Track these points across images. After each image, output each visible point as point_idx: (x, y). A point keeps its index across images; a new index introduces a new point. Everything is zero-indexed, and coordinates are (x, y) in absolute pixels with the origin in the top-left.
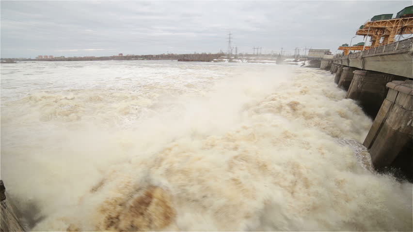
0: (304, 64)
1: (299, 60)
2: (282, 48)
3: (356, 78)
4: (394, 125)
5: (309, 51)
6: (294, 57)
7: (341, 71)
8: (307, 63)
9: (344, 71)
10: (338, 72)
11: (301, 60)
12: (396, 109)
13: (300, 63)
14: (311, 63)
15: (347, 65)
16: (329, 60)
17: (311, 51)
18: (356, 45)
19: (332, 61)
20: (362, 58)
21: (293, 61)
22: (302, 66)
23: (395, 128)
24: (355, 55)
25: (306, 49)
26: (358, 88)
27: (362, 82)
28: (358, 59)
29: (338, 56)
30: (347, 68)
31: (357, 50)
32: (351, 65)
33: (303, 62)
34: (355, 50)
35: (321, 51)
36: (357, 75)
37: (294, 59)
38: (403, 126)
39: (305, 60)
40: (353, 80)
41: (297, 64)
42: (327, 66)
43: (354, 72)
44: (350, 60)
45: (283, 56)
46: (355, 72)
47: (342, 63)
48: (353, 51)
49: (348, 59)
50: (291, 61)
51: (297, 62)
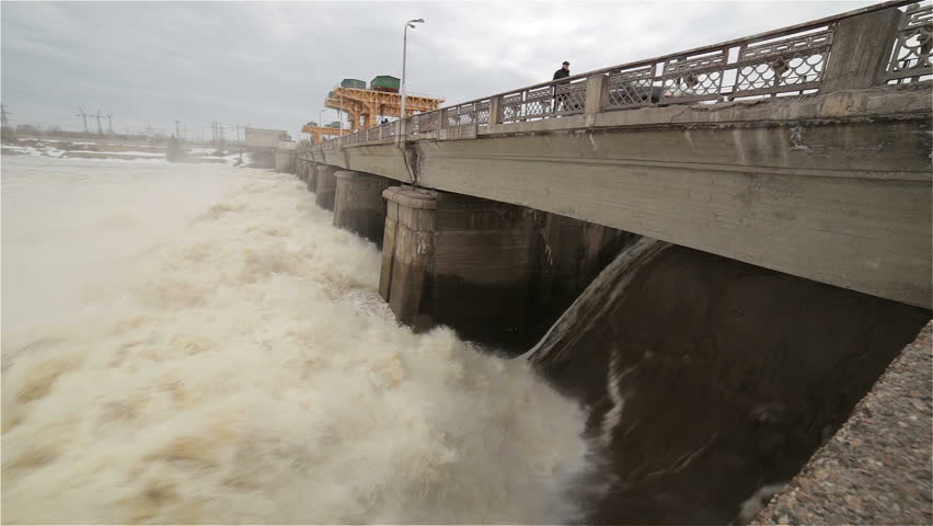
0: (240, 161)
1: (226, 152)
2: (177, 122)
3: (341, 186)
4: (405, 257)
5: (246, 133)
6: (212, 144)
7: (315, 175)
8: (246, 158)
9: (320, 173)
10: (310, 176)
11: (231, 153)
12: (403, 232)
13: (231, 159)
14: (254, 157)
15: (322, 162)
16: (290, 152)
17: (249, 131)
18: (330, 126)
19: (297, 155)
20: (343, 149)
21: (214, 154)
22: (235, 165)
23: (408, 261)
24: (331, 144)
25: (238, 128)
26: (347, 202)
27: (351, 192)
28: (337, 151)
29: (304, 144)
30: (323, 168)
31: (332, 134)
32: (329, 161)
33: (237, 156)
34: (329, 134)
35: (271, 133)
36: (342, 179)
37: (214, 150)
39: (242, 152)
40: (337, 190)
41: (223, 161)
42: (288, 164)
43: (335, 175)
44: (325, 152)
45: (183, 141)
46: (338, 174)
47: (313, 157)
48: (326, 136)
49: (322, 151)
50: (207, 155)
51: (223, 155)
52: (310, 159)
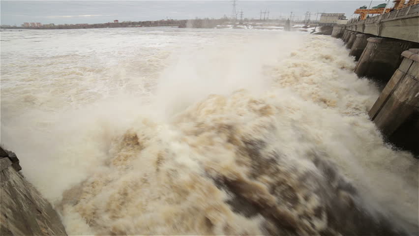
0: (314, 31)
1: (309, 26)
2: (292, 13)
3: (369, 46)
4: (401, 97)
5: (322, 16)
6: (304, 22)
7: (355, 38)
8: (318, 30)
10: (350, 40)
11: (311, 27)
12: (407, 80)
13: (310, 30)
14: (322, 29)
15: (361, 31)
16: (342, 26)
17: (323, 15)
18: (375, 7)
19: (346, 27)
20: (381, 23)
21: (303, 27)
22: (312, 33)
23: (402, 100)
24: (372, 19)
25: (318, 13)
26: (370, 57)
27: (375, 50)
28: (375, 24)
29: (353, 21)
30: (361, 35)
31: (375, 13)
32: (366, 31)
33: (314, 28)
34: (373, 13)
35: (335, 15)
36: (371, 42)
37: (304, 25)
38: (410, 97)
39: (316, 26)
40: (365, 49)
41: (306, 31)
42: (339, 32)
43: (368, 39)
44: (366, 25)
46: (370, 39)
47: (356, 29)
48: (370, 15)
49: (364, 25)
50: (300, 27)
51: (307, 28)
52: (355, 30)
